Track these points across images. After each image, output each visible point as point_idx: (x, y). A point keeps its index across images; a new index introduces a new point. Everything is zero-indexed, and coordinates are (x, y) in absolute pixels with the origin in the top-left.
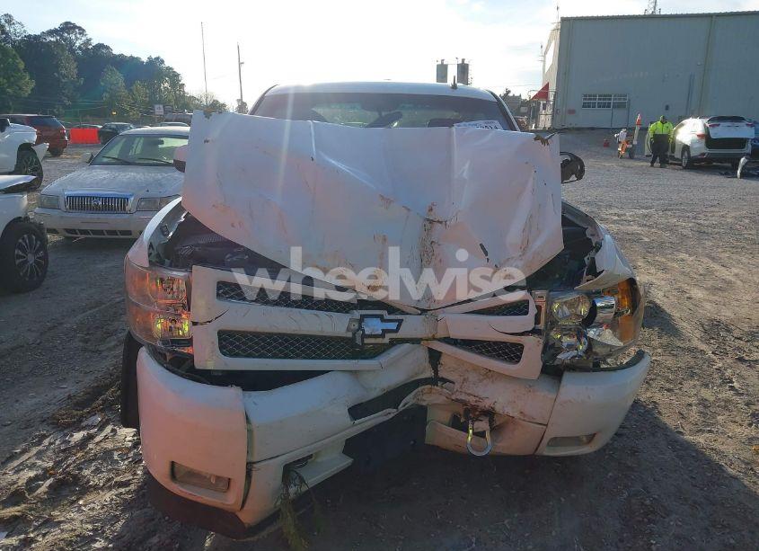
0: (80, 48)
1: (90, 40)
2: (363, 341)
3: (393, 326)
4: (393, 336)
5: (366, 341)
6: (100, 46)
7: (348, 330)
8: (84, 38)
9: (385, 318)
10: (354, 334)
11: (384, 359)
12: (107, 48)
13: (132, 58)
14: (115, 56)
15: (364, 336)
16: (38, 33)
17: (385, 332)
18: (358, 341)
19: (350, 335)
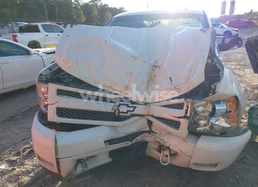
0: (99, 6)
1: (102, 3)
2: (119, 114)
3: (132, 109)
4: (132, 113)
5: (121, 114)
6: (105, 5)
7: (112, 109)
8: (100, 3)
9: (129, 105)
10: (115, 111)
11: (125, 122)
12: (107, 5)
13: (114, 8)
14: (110, 8)
15: (119, 112)
16: (88, 2)
17: (128, 111)
18: (117, 114)
19: (113, 111)
